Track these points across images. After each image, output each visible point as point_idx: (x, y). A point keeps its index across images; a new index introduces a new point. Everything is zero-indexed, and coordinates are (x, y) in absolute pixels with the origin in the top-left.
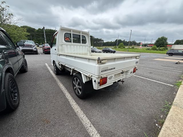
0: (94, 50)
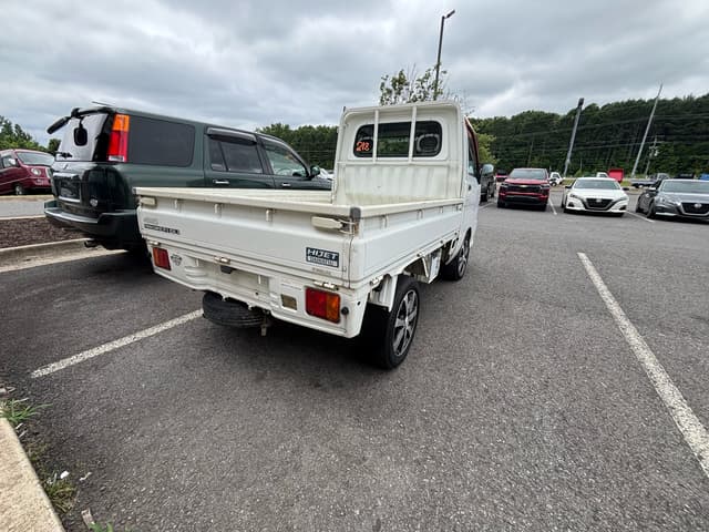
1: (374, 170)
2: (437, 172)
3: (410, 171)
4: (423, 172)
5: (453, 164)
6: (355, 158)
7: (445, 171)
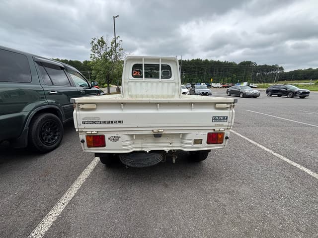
0: (241, 91)
1: (144, 84)
2: (171, 85)
3: (160, 84)
4: (166, 84)
5: (177, 81)
6: (134, 78)
7: (174, 84)
